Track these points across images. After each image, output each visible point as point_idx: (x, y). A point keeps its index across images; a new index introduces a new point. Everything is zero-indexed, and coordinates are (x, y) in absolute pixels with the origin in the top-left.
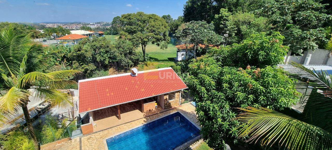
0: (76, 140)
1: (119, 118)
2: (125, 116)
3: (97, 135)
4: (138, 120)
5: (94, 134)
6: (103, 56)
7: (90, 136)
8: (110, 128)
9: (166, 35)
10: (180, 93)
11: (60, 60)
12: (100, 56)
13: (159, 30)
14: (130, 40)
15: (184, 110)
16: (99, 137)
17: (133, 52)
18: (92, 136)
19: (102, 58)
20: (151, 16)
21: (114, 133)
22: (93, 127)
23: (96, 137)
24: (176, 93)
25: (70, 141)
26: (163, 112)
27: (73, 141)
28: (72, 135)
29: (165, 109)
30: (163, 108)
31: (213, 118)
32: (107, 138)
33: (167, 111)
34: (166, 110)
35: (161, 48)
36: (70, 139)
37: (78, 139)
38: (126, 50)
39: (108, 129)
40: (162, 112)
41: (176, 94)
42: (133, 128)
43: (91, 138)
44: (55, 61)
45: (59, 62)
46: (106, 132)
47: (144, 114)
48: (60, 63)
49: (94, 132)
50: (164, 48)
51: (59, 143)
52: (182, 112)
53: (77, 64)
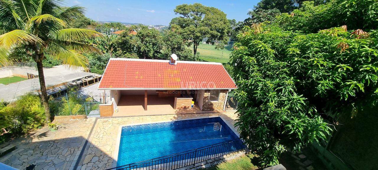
0: (92, 120)
1: (145, 108)
2: (153, 109)
3: (115, 121)
4: (166, 115)
5: (112, 119)
6: (147, 47)
7: (107, 119)
8: (132, 116)
9: (224, 33)
10: (226, 94)
11: (108, 48)
12: (144, 46)
13: (216, 25)
14: (181, 34)
15: (228, 116)
16: (116, 122)
17: (182, 47)
18: (109, 120)
19: (146, 48)
20: (210, 9)
21: (133, 123)
22: (114, 111)
23: (114, 122)
24: (221, 93)
25: (85, 119)
26: (201, 113)
27: (88, 120)
28: (90, 114)
29: (203, 110)
30: (202, 108)
31: (261, 102)
32: (124, 125)
33: (206, 113)
34: (203, 112)
35: (216, 48)
36: (86, 118)
37: (94, 119)
38: (174, 44)
39: (130, 116)
40: (199, 113)
41: (221, 95)
42: (157, 122)
43: (107, 122)
44: (103, 49)
45: (106, 50)
46: (126, 119)
47: (176, 111)
48: (107, 52)
49: (113, 116)
50: (220, 48)
51: (74, 118)
52: (225, 119)
53: (121, 51)
